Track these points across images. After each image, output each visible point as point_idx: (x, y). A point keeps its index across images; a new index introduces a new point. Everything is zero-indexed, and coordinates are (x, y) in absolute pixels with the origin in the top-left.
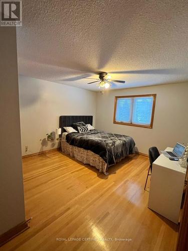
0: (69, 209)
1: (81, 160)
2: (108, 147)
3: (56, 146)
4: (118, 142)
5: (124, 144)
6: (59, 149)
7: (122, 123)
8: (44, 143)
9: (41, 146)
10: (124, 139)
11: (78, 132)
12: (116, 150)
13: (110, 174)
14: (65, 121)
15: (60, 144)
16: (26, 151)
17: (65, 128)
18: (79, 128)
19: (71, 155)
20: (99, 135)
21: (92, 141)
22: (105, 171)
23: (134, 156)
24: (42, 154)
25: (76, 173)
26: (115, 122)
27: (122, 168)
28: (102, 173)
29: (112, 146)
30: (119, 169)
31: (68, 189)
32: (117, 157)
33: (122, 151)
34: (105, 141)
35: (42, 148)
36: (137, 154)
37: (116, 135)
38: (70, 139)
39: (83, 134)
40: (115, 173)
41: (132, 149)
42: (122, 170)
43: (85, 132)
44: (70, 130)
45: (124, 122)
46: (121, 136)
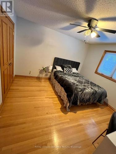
0: (25, 123)
1: (57, 91)
2: (76, 91)
3: (48, 76)
4: (89, 90)
5: (94, 94)
6: (49, 79)
7: (102, 75)
8: (41, 72)
9: (39, 73)
10: (97, 89)
11: (64, 72)
12: (83, 96)
13: (71, 111)
14: (58, 61)
15: (50, 76)
16: (30, 74)
17: (56, 66)
18: (65, 69)
19: (54, 85)
20: (78, 78)
21: (67, 81)
22: (67, 107)
23: (102, 105)
24: (38, 78)
25: (48, 99)
26: (96, 72)
27: (84, 111)
28: (65, 107)
29: (80, 91)
30: (81, 110)
31: (35, 108)
32: (82, 101)
33: (89, 99)
34: (77, 85)
35: (39, 75)
36: (106, 104)
37: (92, 83)
38: (56, 75)
39: (66, 74)
40: (75, 113)
41: (101, 100)
42: (82, 113)
43: (69, 73)
44: (59, 68)
45: (104, 74)
46: (95, 85)
